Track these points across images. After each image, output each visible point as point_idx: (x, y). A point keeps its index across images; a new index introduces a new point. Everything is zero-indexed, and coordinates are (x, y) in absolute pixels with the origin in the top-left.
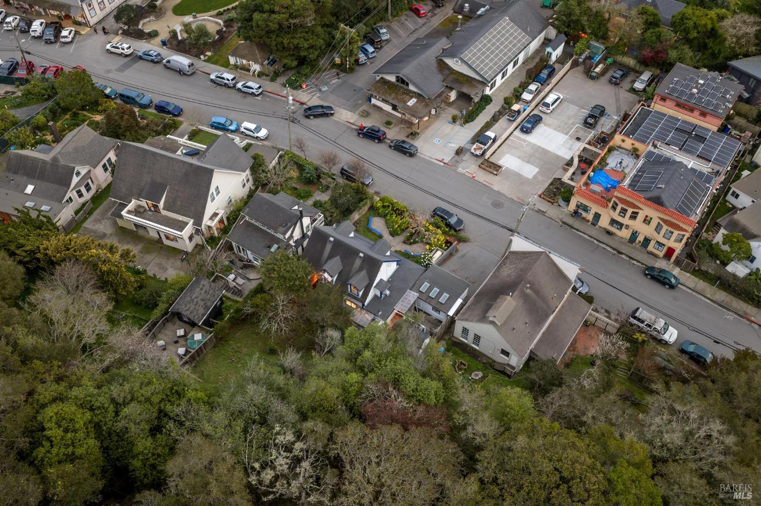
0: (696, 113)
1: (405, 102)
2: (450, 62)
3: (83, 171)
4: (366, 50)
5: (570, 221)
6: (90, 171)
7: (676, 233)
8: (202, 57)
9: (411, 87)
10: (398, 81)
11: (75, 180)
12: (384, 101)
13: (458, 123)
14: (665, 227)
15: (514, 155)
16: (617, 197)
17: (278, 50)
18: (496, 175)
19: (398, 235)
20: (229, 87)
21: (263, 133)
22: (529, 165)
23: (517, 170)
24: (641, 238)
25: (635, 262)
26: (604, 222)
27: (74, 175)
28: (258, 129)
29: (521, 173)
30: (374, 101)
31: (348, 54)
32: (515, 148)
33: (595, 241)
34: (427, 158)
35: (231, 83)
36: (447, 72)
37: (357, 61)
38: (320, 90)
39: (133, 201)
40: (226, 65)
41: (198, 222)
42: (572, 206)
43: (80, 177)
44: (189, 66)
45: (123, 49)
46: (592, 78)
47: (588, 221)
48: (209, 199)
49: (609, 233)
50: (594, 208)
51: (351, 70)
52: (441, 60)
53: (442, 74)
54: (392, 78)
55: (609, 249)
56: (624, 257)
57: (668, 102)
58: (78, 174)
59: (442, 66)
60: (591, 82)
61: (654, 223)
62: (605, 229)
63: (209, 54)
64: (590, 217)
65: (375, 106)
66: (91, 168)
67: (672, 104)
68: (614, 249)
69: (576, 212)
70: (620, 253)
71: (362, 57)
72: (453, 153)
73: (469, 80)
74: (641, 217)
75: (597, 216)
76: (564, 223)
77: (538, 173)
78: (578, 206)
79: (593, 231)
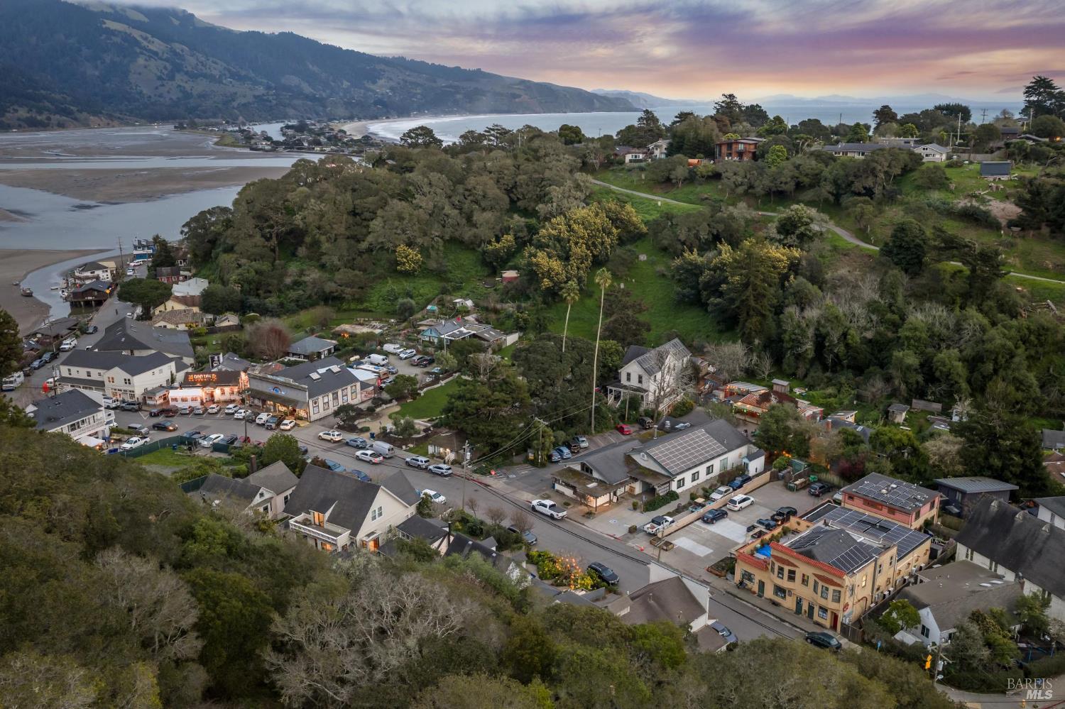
0: (885, 510)
1: (585, 485)
2: (637, 458)
3: (267, 496)
4: (562, 451)
5: (736, 591)
6: (272, 498)
7: (831, 588)
8: (404, 447)
9: (595, 475)
10: (583, 469)
11: (257, 499)
12: (567, 485)
13: (638, 510)
14: (820, 583)
15: (689, 538)
16: (773, 556)
17: (472, 435)
18: (666, 550)
19: (546, 579)
20: (422, 469)
21: (442, 498)
22: (704, 547)
23: (690, 550)
24: (805, 607)
25: (798, 630)
26: (769, 592)
27: (258, 496)
28: (436, 496)
29: (693, 551)
30: (558, 487)
31: (540, 447)
32: (693, 533)
33: (758, 610)
34: (598, 533)
35: (424, 465)
36: (633, 466)
37: (550, 457)
38: (508, 477)
39: (303, 514)
40: (425, 454)
41: (354, 534)
42: (738, 576)
43: (263, 499)
44: (389, 450)
45: (333, 435)
46: (791, 489)
47: (754, 593)
48: (370, 515)
49: (775, 604)
50: (758, 575)
51: (543, 465)
52: (629, 456)
53: (628, 467)
54: (578, 468)
55: (772, 617)
56: (787, 624)
57: (857, 501)
58: (262, 495)
59: (629, 460)
60: (790, 493)
61: (811, 583)
62: (771, 600)
63: (411, 446)
64: (755, 588)
65: (557, 491)
66: (274, 495)
67: (859, 502)
68: (777, 617)
69: (741, 583)
70: (784, 621)
71: (556, 457)
72: (626, 531)
73: (655, 474)
74: (798, 577)
75: (762, 584)
76: (728, 593)
77: (712, 553)
78: (743, 575)
79: (758, 601)
